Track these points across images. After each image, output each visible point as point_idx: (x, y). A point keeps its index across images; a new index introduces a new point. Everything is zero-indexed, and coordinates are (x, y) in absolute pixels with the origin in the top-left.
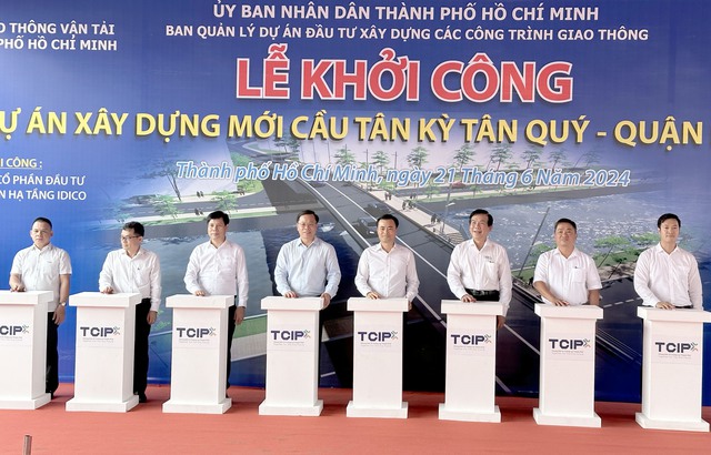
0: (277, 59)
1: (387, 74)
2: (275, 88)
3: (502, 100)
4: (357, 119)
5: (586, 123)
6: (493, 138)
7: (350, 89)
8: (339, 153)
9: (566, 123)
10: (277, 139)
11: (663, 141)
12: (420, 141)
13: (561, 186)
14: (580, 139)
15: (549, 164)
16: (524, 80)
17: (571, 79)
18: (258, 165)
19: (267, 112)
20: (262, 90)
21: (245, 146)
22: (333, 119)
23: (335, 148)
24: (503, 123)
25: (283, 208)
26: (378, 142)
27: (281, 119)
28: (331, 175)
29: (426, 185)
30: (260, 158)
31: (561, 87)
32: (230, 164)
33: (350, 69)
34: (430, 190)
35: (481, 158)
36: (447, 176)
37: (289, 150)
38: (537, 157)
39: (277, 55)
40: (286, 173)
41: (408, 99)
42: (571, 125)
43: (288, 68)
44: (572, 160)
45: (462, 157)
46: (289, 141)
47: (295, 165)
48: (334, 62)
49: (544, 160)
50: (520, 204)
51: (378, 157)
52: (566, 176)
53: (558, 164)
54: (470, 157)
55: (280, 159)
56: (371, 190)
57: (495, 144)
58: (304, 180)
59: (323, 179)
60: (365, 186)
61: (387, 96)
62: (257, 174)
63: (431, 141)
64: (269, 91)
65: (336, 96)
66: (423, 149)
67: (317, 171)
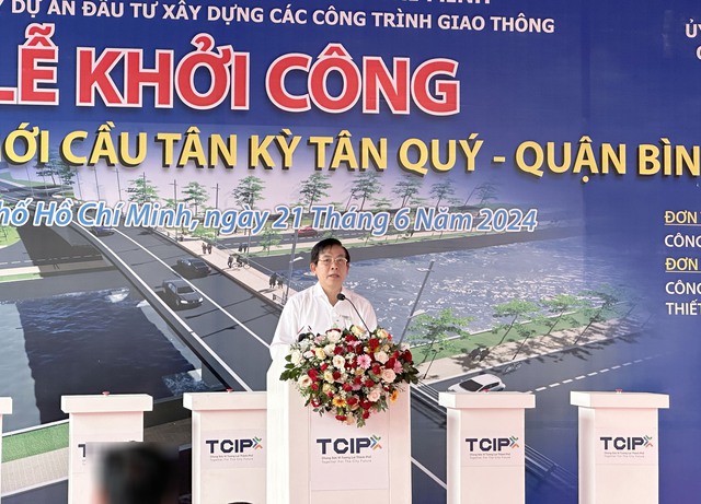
0: (39, 46)
1: (203, 72)
2: (36, 89)
3: (365, 111)
4: (161, 136)
5: (479, 144)
6: (354, 165)
7: (149, 91)
8: (135, 186)
9: (452, 143)
10: (41, 165)
11: (577, 169)
12: (251, 167)
13: (448, 232)
14: (471, 167)
15: (431, 201)
16: (394, 82)
17: (458, 83)
18: (12, 204)
19: (24, 125)
20: (17, 92)
22: (125, 136)
23: (128, 178)
24: (367, 143)
25: (49, 268)
26: (190, 169)
27: (45, 135)
28: (123, 219)
29: (261, 232)
30: (15, 193)
31: (444, 94)
33: (149, 64)
34: (267, 239)
35: (338, 193)
36: (292, 218)
37: (58, 181)
38: (415, 191)
39: (39, 41)
40: (55, 215)
41: (233, 107)
42: (459, 146)
43: (56, 60)
44: (461, 195)
45: (312, 191)
46: (59, 168)
47: (68, 204)
48: (125, 52)
49: (425, 195)
50: (393, 257)
51: (191, 192)
52: (454, 217)
53: (443, 202)
54: (322, 190)
55: (45, 194)
56: (182, 239)
57: (357, 173)
58: (81, 225)
59: (111, 223)
60: (173, 234)
61: (203, 102)
62: (10, 218)
63: (267, 168)
64: (27, 94)
65: (129, 102)
66: (256, 180)
67: (101, 213)
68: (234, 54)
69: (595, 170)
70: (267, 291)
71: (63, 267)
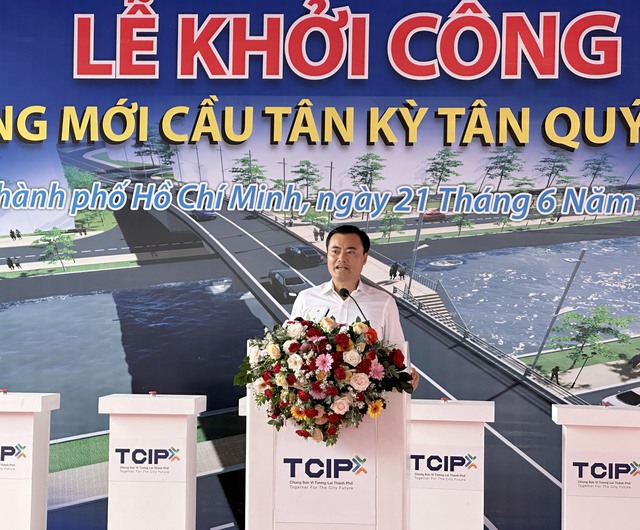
0: (139, 15)
1: (316, 37)
2: (135, 62)
3: (504, 76)
4: (268, 110)
6: (490, 139)
7: (256, 61)
8: (240, 166)
9: (611, 112)
10: (139, 144)
12: (370, 144)
13: (604, 216)
14: (634, 139)
15: (582, 180)
16: (540, 42)
17: (619, 39)
18: (109, 187)
19: (122, 101)
20: (116, 65)
21: (88, 156)
22: (229, 111)
23: (233, 157)
24: (506, 114)
25: (147, 256)
26: (302, 146)
27: (144, 111)
28: (226, 201)
29: (380, 216)
30: (112, 175)
31: (602, 54)
32: (62, 185)
33: (257, 30)
34: (388, 224)
35: (470, 171)
36: (416, 200)
37: (157, 160)
38: (563, 168)
39: (138, 9)
40: (153, 199)
41: (350, 76)
42: (619, 115)
43: (156, 30)
45: (440, 170)
46: (158, 147)
47: (167, 186)
48: (230, 18)
49: (576, 172)
50: (535, 246)
51: (302, 171)
52: (611, 199)
53: (598, 180)
54: (451, 169)
55: (143, 176)
56: (291, 225)
57: (493, 148)
58: (181, 209)
59: (213, 207)
60: (281, 219)
61: (316, 71)
62: (107, 202)
63: (388, 144)
64: (126, 67)
65: (234, 74)
66: (376, 158)
67: (202, 195)
68: (351, 16)
70: (387, 283)
71: (162, 255)
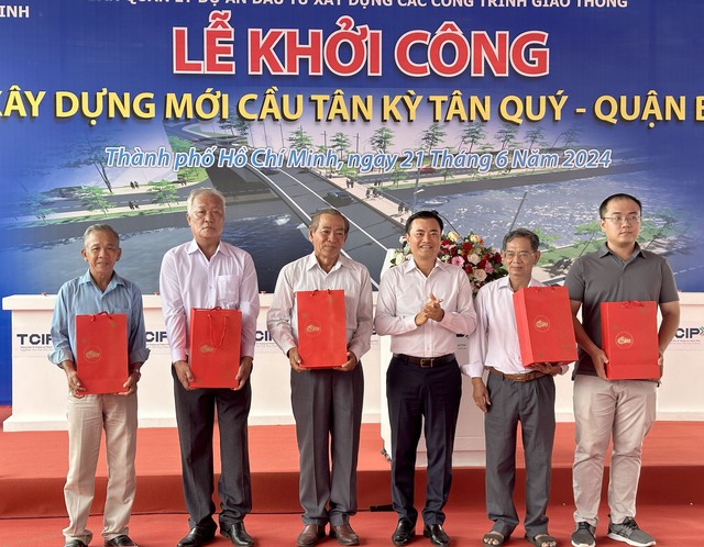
0: (220, 28)
1: (346, 46)
2: (218, 62)
3: (473, 75)
4: (313, 97)
5: (564, 98)
6: (464, 117)
7: (304, 62)
8: (294, 136)
9: (543, 99)
10: (223, 120)
11: (645, 117)
12: (384, 121)
13: (539, 169)
14: (558, 117)
15: (525, 145)
16: (496, 51)
17: (548, 50)
18: (202, 151)
19: (209, 90)
20: (204, 63)
21: (186, 129)
22: (286, 98)
23: (289, 130)
24: (475, 100)
26: (336, 123)
27: (225, 97)
28: (285, 161)
29: (391, 171)
30: (204, 142)
31: (537, 59)
32: (168, 149)
33: (304, 40)
34: (396, 176)
35: (451, 139)
36: (415, 159)
37: (236, 132)
38: (512, 137)
39: (219, 24)
40: (234, 159)
41: (369, 74)
42: (548, 101)
43: (232, 39)
44: (550, 141)
45: (431, 138)
46: (236, 123)
47: (244, 150)
48: (285, 32)
49: (520, 139)
50: (495, 189)
51: (338, 140)
52: (543, 158)
53: (535, 145)
54: (439, 138)
55: (226, 143)
56: (330, 177)
57: (466, 123)
58: (254, 166)
59: (277, 165)
60: (324, 173)
61: (346, 70)
62: (201, 161)
63: (396, 121)
64: (211, 66)
65: (289, 71)
66: (387, 130)
67: (268, 157)
68: (369, 32)
69: (659, 117)
70: (396, 216)
71: (241, 198)
